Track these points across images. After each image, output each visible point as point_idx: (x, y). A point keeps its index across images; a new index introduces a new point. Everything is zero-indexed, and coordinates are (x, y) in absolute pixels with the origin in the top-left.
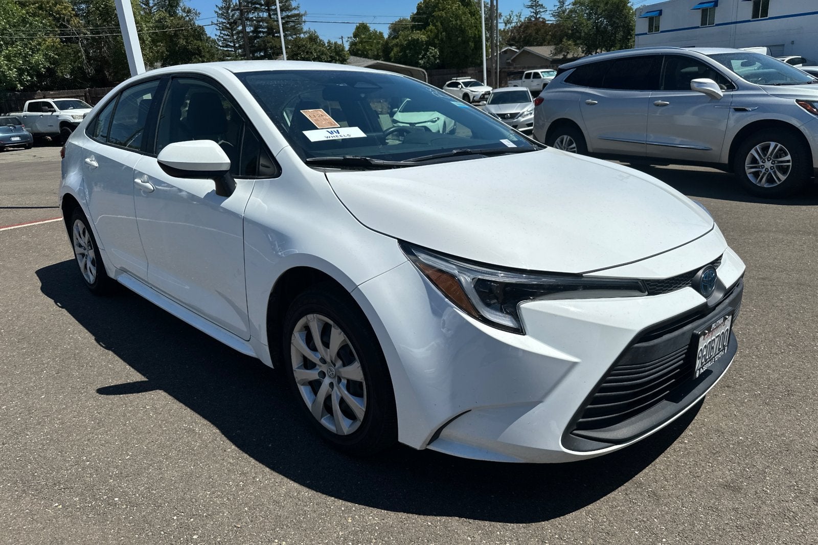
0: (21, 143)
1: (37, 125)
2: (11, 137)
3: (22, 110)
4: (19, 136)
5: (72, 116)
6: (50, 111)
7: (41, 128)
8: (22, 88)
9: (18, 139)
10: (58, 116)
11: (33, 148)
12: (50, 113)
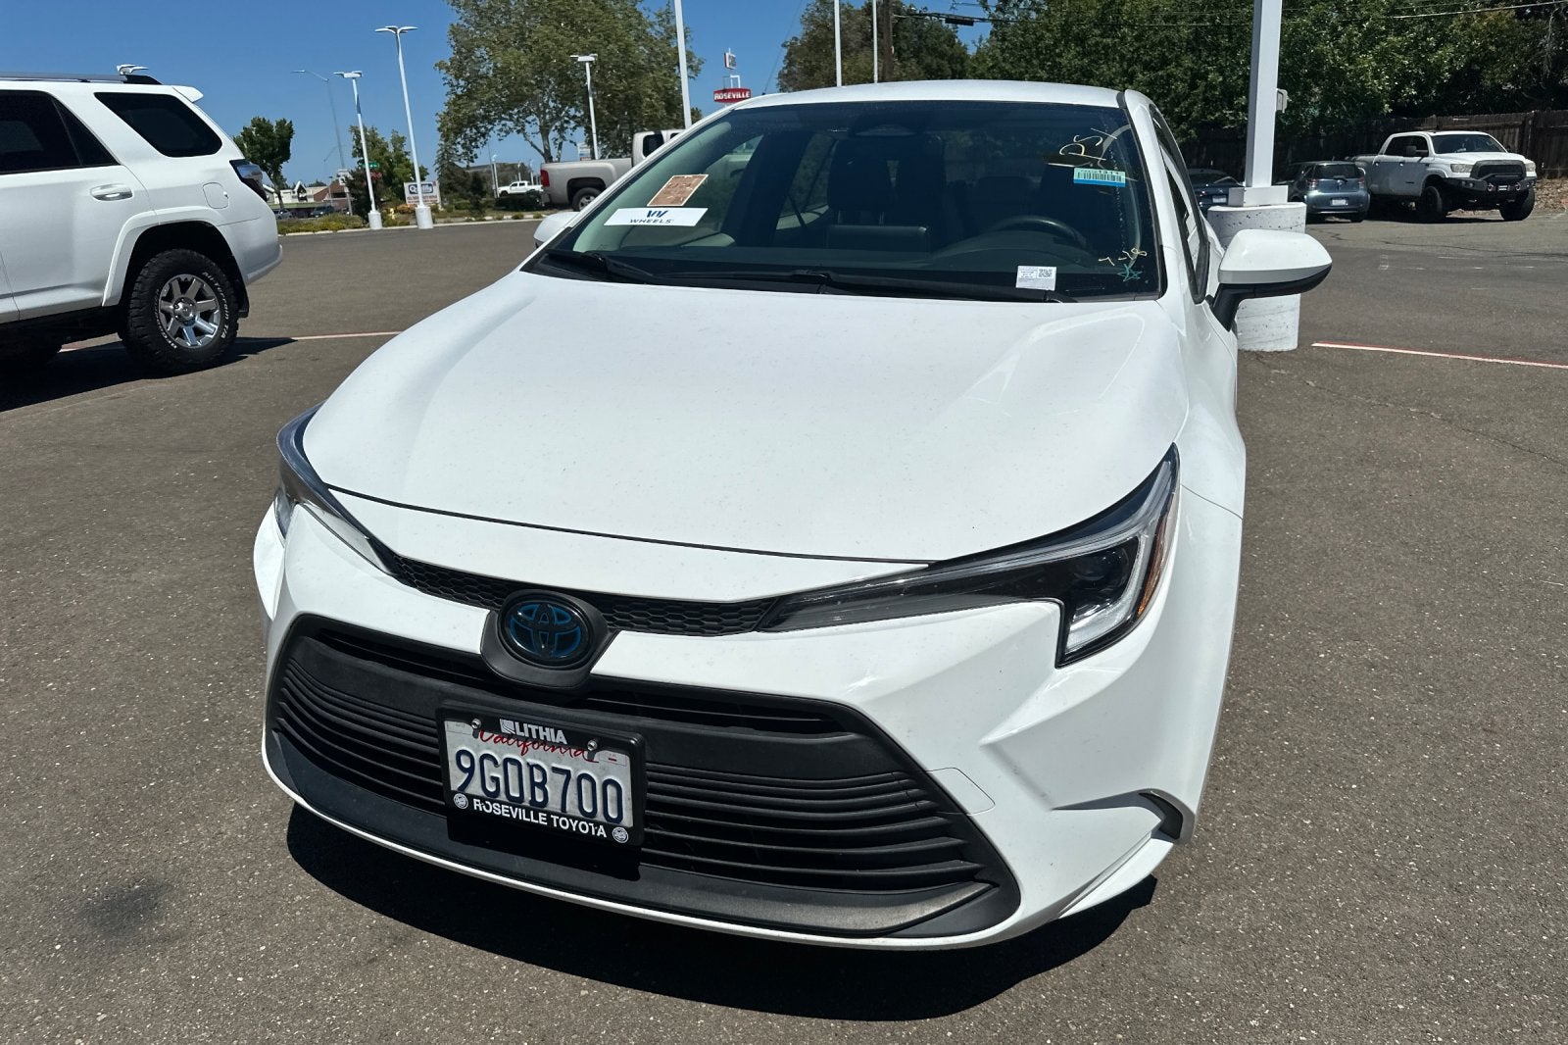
0: (1346, 210)
1: (1390, 179)
2: (1332, 199)
3: (1376, 152)
4: (1346, 198)
5: (1452, 166)
6: (1418, 155)
7: (1395, 186)
8: (1390, 110)
9: (1343, 202)
10: (1427, 165)
11: (1365, 222)
12: (1417, 159)
